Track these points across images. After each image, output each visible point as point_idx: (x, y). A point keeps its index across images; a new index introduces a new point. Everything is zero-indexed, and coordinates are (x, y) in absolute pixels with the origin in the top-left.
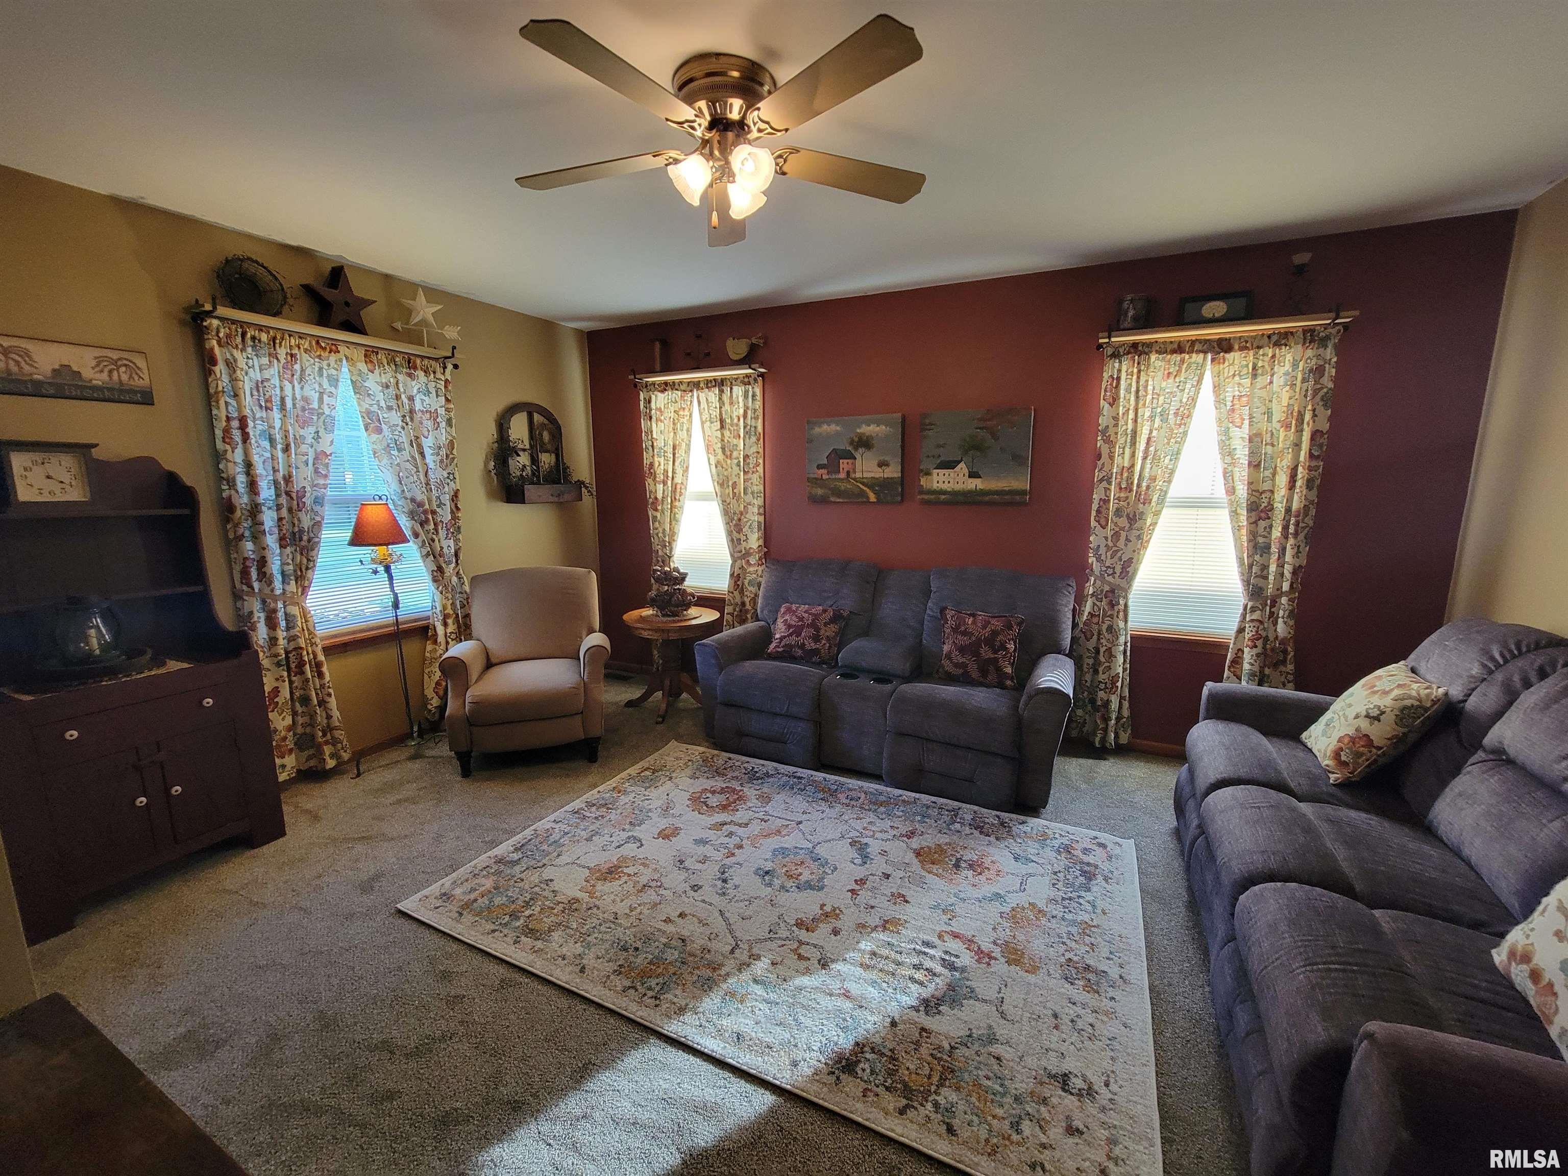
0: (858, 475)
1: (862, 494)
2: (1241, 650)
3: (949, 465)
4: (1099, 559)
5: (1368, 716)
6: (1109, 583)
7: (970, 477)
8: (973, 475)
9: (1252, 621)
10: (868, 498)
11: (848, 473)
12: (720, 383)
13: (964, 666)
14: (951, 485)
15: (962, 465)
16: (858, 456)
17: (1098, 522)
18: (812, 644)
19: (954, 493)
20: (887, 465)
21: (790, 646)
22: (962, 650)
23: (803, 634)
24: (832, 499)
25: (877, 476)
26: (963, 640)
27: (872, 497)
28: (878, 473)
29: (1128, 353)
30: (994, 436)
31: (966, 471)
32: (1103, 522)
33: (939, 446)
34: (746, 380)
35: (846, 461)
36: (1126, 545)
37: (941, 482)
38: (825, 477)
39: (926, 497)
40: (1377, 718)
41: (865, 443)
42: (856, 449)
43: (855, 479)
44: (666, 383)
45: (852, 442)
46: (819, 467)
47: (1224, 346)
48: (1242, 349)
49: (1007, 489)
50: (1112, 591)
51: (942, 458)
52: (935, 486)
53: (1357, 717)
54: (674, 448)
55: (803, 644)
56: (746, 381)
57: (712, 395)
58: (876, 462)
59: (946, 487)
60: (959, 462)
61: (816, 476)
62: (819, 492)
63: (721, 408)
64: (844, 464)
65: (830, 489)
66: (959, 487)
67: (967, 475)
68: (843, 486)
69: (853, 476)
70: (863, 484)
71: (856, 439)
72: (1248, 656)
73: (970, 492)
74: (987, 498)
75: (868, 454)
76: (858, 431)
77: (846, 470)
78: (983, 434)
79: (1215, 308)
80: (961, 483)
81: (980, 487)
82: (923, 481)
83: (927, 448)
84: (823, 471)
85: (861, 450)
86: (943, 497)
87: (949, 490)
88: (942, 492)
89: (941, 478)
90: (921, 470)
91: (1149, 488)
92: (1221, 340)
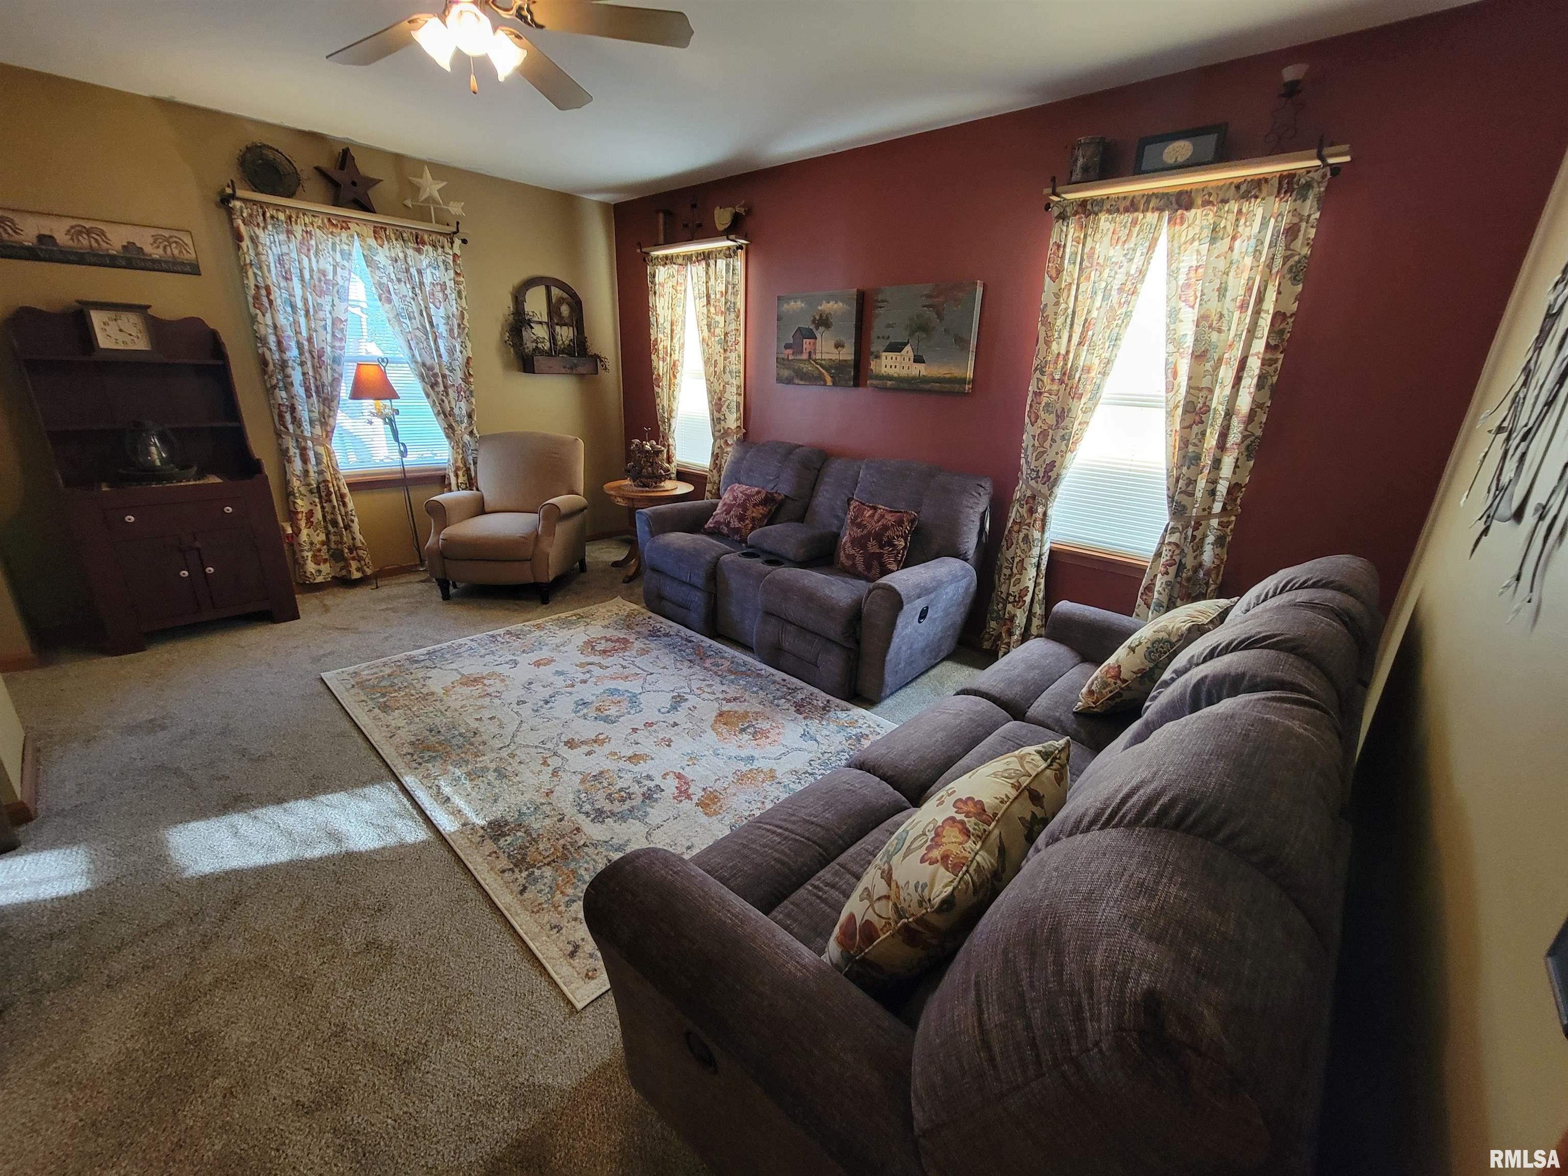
0: (818, 356)
1: (821, 375)
2: (1155, 576)
3: (896, 348)
6: (1032, 488)
7: (915, 362)
8: (918, 360)
9: (1169, 543)
10: (825, 381)
11: (810, 353)
12: (706, 257)
13: (854, 558)
14: (897, 370)
15: (908, 348)
16: (818, 336)
17: (1030, 417)
18: (736, 523)
19: (899, 379)
20: (843, 346)
21: (723, 523)
22: (855, 542)
23: (732, 513)
24: (796, 381)
25: (834, 358)
26: (858, 532)
27: (829, 381)
28: (834, 355)
29: (1075, 215)
30: (940, 317)
31: (911, 354)
32: (1034, 418)
33: (889, 326)
34: (728, 252)
35: (808, 340)
36: (1051, 446)
37: (888, 367)
38: (791, 357)
39: (876, 382)
41: (824, 322)
42: (817, 328)
43: (815, 360)
44: (666, 257)
45: (814, 321)
46: (787, 347)
47: (1183, 201)
48: (1206, 204)
49: (948, 376)
50: (1033, 497)
51: (891, 340)
52: (884, 371)
54: (672, 325)
55: (729, 522)
56: (729, 254)
57: (700, 268)
58: (832, 343)
59: (892, 372)
60: (905, 344)
61: (783, 356)
62: (786, 373)
63: (707, 282)
64: (807, 344)
65: (794, 370)
66: (904, 373)
67: (912, 359)
68: (806, 368)
69: (813, 357)
70: (821, 366)
71: (818, 317)
72: (1161, 583)
73: (914, 379)
74: (928, 386)
75: (827, 334)
76: (819, 308)
77: (808, 350)
78: (929, 313)
79: (1180, 150)
80: (906, 368)
81: (923, 373)
82: (873, 365)
83: (878, 327)
84: (790, 351)
85: (821, 329)
86: (889, 383)
87: (896, 375)
88: (890, 378)
89: (889, 362)
90: (872, 353)
91: (1081, 380)
92: (1181, 193)
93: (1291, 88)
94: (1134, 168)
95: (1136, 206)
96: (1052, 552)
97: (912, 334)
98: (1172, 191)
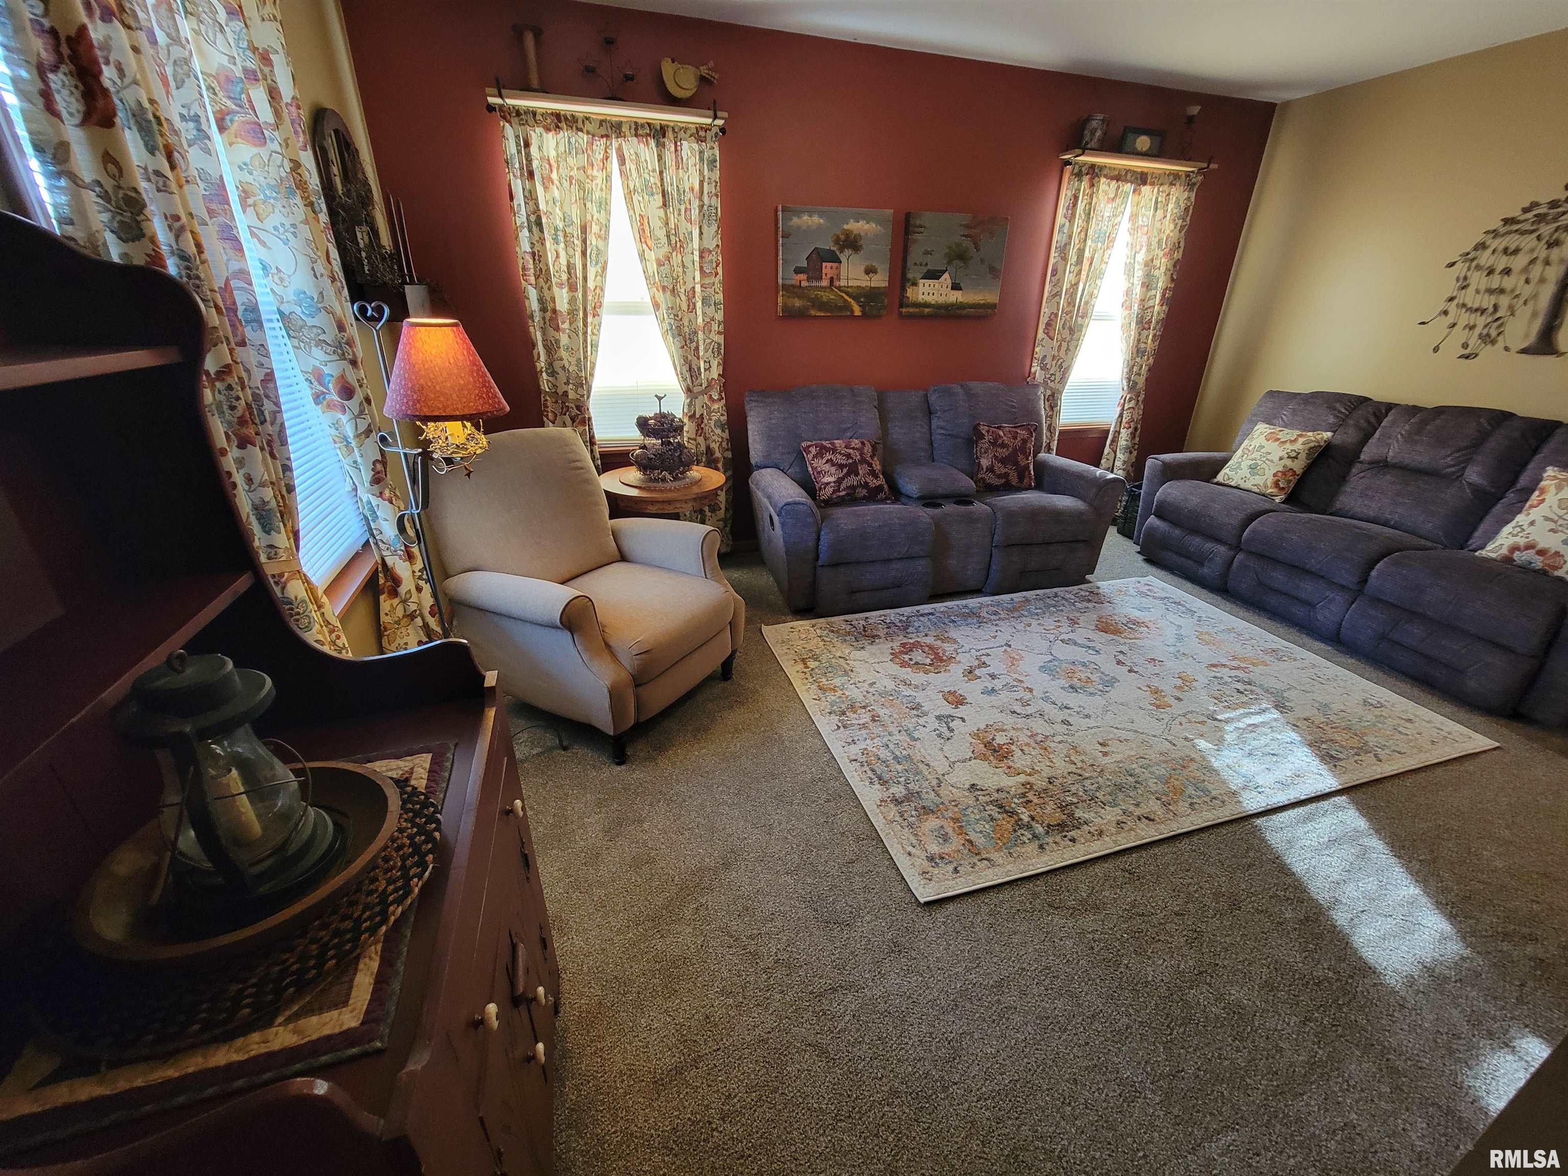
0: (843, 283)
1: (848, 307)
2: (1119, 433)
3: (934, 275)
4: (1044, 368)
5: (1289, 457)
6: (1051, 389)
7: (952, 289)
8: (956, 287)
9: (1129, 408)
10: (852, 311)
11: (832, 280)
13: (1006, 475)
14: (935, 297)
15: (946, 275)
16: (843, 258)
17: (1047, 334)
18: (875, 481)
19: (938, 307)
20: (875, 272)
21: (853, 488)
22: (1003, 461)
23: (860, 472)
24: (813, 312)
25: (864, 284)
26: (1003, 452)
27: (857, 311)
28: (864, 282)
30: (977, 247)
31: (949, 282)
32: (1051, 334)
33: (927, 253)
34: (702, 133)
35: (829, 265)
36: (1066, 354)
37: (926, 294)
38: (804, 284)
39: (911, 310)
40: (1296, 458)
41: (851, 243)
42: (841, 252)
43: (839, 288)
45: (837, 241)
46: (798, 271)
47: (1142, 179)
48: (1152, 184)
49: (982, 302)
50: (1053, 395)
51: (929, 267)
52: (921, 298)
53: (1281, 459)
56: (699, 134)
58: (863, 268)
59: (930, 299)
60: (944, 272)
61: (793, 282)
62: (798, 303)
63: (661, 173)
64: (827, 268)
65: (809, 299)
66: (941, 300)
67: (950, 286)
68: (826, 296)
69: (837, 283)
70: (847, 294)
71: (842, 237)
72: (1124, 434)
73: (952, 305)
74: (965, 312)
75: (855, 258)
76: (846, 227)
77: (829, 276)
78: (967, 243)
79: (1143, 142)
80: (944, 295)
81: (960, 299)
82: (910, 292)
83: (916, 254)
84: (802, 277)
85: (847, 252)
86: (927, 310)
87: (933, 302)
88: (926, 305)
89: (926, 289)
90: (909, 280)
91: (1087, 303)
92: (1142, 174)
93: (1191, 119)
94: (1116, 146)
95: (1119, 177)
96: (1061, 432)
97: (950, 262)
98: (1139, 170)
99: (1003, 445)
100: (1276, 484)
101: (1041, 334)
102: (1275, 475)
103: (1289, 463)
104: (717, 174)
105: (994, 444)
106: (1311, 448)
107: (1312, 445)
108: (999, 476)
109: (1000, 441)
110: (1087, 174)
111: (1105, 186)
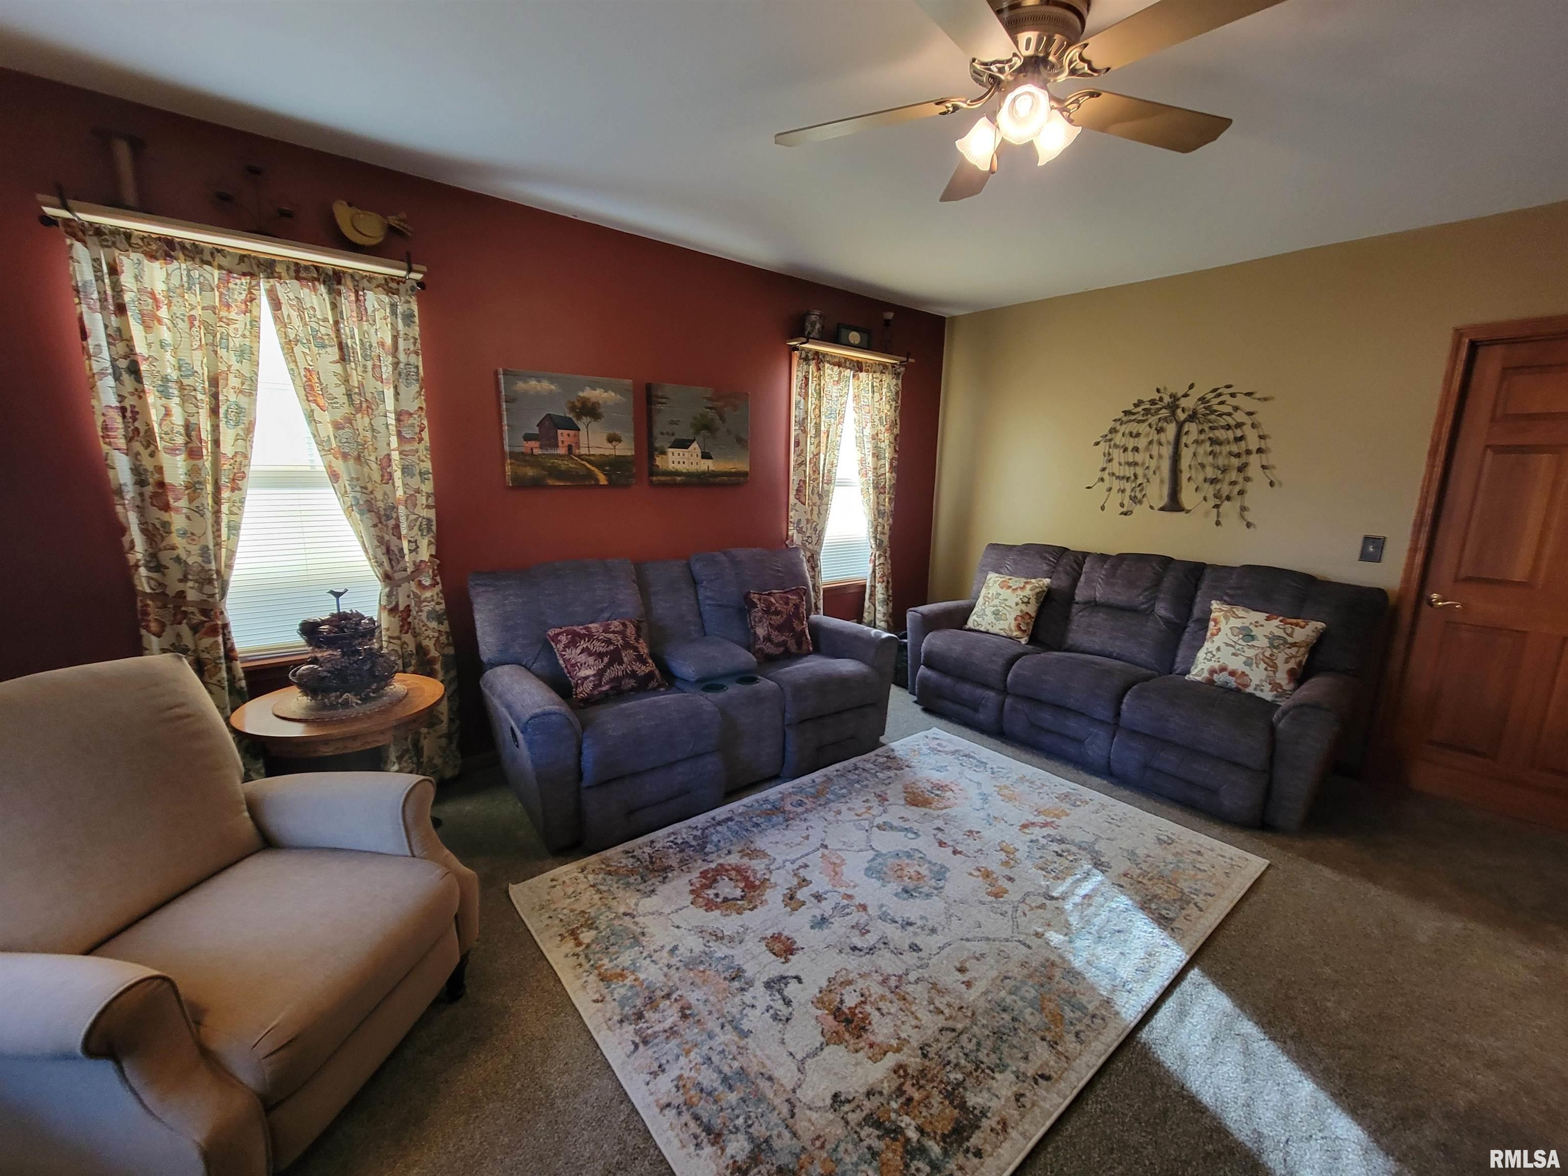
0: (584, 451)
1: (590, 475)
2: (875, 587)
3: (683, 444)
4: (800, 531)
5: (1023, 602)
6: (809, 550)
7: (703, 457)
8: (706, 456)
9: (880, 564)
10: (597, 480)
11: (570, 448)
13: (784, 643)
14: (686, 466)
15: (695, 445)
16: (580, 425)
17: (798, 499)
18: (643, 668)
19: (689, 475)
20: (619, 441)
21: (617, 679)
22: (779, 628)
23: (625, 659)
24: (551, 482)
25: (607, 453)
27: (603, 480)
28: (604, 449)
30: (722, 418)
31: (699, 451)
32: (803, 499)
33: (672, 423)
34: (393, 285)
35: (566, 432)
36: (819, 518)
37: (676, 462)
38: (537, 451)
39: (663, 478)
40: (1028, 603)
41: (590, 410)
42: (579, 417)
43: (579, 456)
45: (573, 408)
46: (528, 438)
47: (859, 367)
48: (867, 371)
49: (733, 470)
50: (812, 556)
51: (677, 436)
52: (671, 467)
53: (1017, 604)
54: (214, 382)
56: (389, 286)
58: (605, 437)
59: (681, 468)
60: (692, 441)
61: (523, 450)
62: (530, 472)
63: (336, 323)
64: (563, 435)
65: (544, 468)
66: (693, 468)
67: (700, 455)
68: (564, 465)
69: (576, 451)
70: (590, 462)
71: (578, 404)
72: (880, 588)
73: (704, 473)
74: (718, 480)
75: (594, 425)
76: (581, 394)
77: (566, 444)
78: (711, 414)
79: (854, 337)
80: (694, 464)
81: (712, 468)
82: (659, 461)
83: (661, 423)
84: (532, 444)
85: (586, 420)
86: (679, 478)
87: (684, 471)
88: (677, 473)
89: (676, 458)
90: (656, 449)
91: (829, 471)
92: (858, 362)
93: (887, 322)
94: (835, 339)
95: (840, 363)
96: (825, 590)
97: (697, 432)
98: (855, 359)
99: (777, 613)
100: (1019, 627)
101: (792, 500)
102: (1016, 619)
103: (1023, 607)
104: (416, 331)
105: (767, 612)
106: (1038, 593)
107: (1038, 590)
108: (778, 645)
109: (773, 609)
110: (813, 359)
111: (829, 371)
